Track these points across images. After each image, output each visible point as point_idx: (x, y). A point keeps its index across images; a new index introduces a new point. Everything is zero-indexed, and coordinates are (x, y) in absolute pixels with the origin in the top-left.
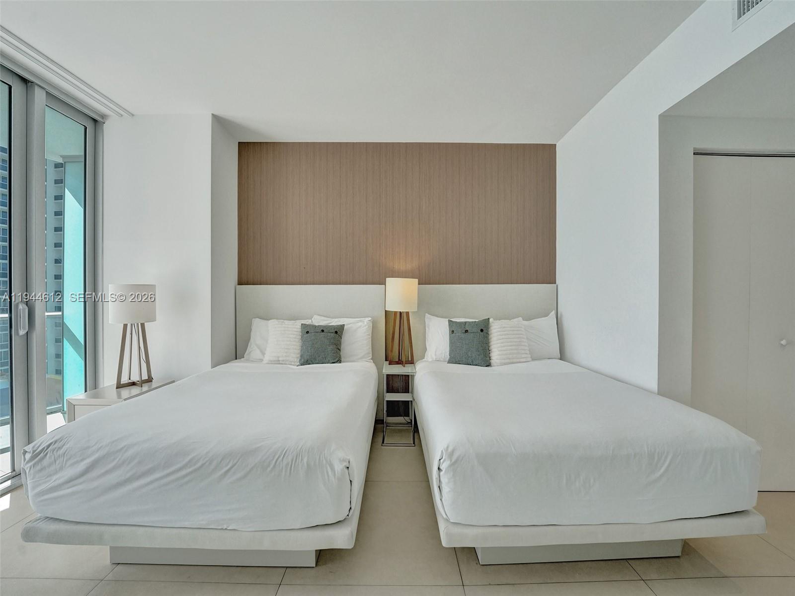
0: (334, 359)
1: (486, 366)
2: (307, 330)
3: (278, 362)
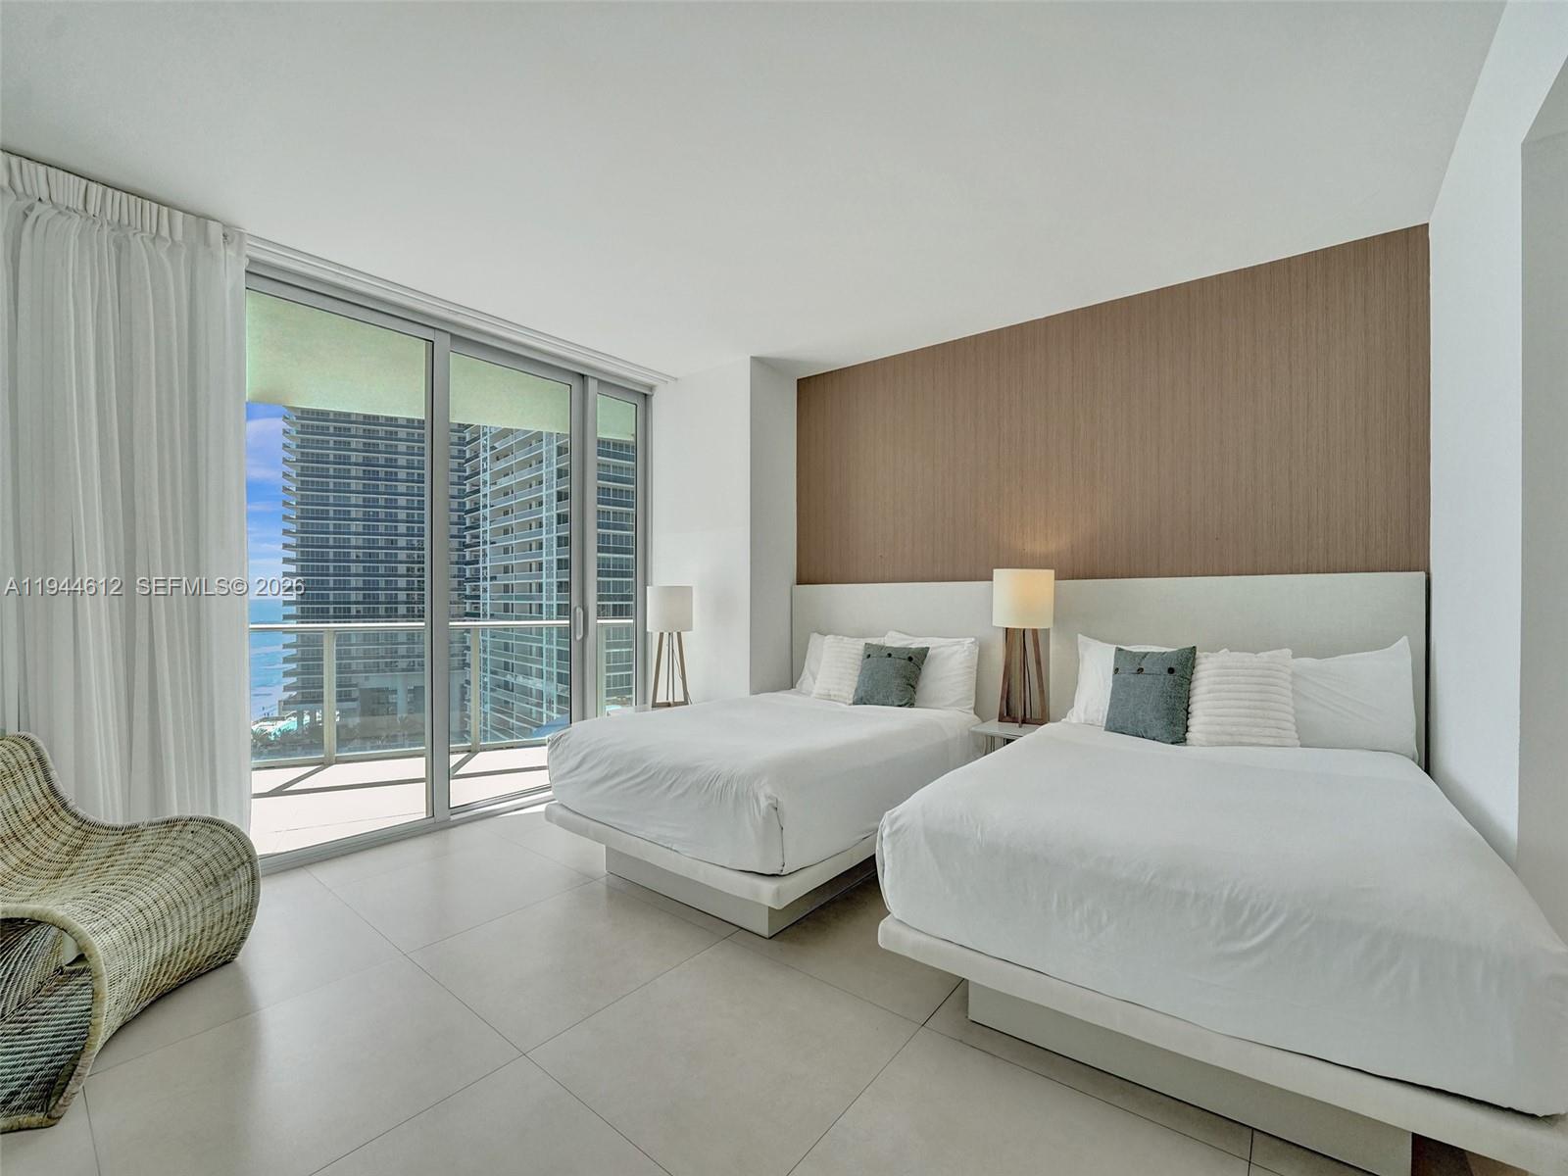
0: (901, 700)
1: (1173, 743)
2: (871, 653)
3: (828, 697)
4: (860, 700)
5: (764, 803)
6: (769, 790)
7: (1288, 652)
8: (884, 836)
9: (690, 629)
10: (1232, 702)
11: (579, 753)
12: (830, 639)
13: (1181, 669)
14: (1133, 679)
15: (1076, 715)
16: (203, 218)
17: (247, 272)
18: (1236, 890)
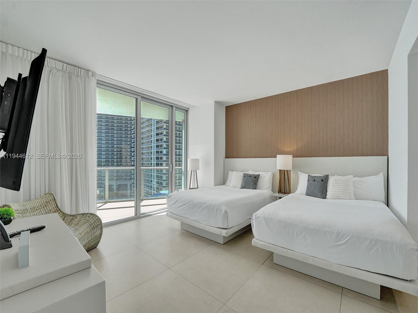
0: (253, 188)
1: (323, 198)
2: (245, 176)
3: (234, 187)
4: (243, 187)
5: (223, 211)
6: (224, 208)
7: (352, 176)
8: (253, 219)
9: (199, 169)
10: (338, 188)
11: (175, 199)
12: (234, 172)
13: (325, 180)
14: (313, 183)
15: (298, 191)
16: (88, 71)
17: (97, 83)
18: (339, 230)
